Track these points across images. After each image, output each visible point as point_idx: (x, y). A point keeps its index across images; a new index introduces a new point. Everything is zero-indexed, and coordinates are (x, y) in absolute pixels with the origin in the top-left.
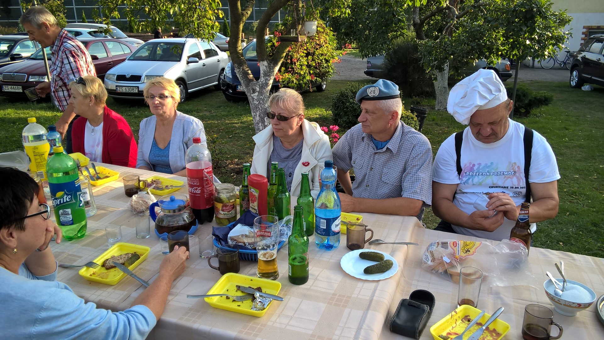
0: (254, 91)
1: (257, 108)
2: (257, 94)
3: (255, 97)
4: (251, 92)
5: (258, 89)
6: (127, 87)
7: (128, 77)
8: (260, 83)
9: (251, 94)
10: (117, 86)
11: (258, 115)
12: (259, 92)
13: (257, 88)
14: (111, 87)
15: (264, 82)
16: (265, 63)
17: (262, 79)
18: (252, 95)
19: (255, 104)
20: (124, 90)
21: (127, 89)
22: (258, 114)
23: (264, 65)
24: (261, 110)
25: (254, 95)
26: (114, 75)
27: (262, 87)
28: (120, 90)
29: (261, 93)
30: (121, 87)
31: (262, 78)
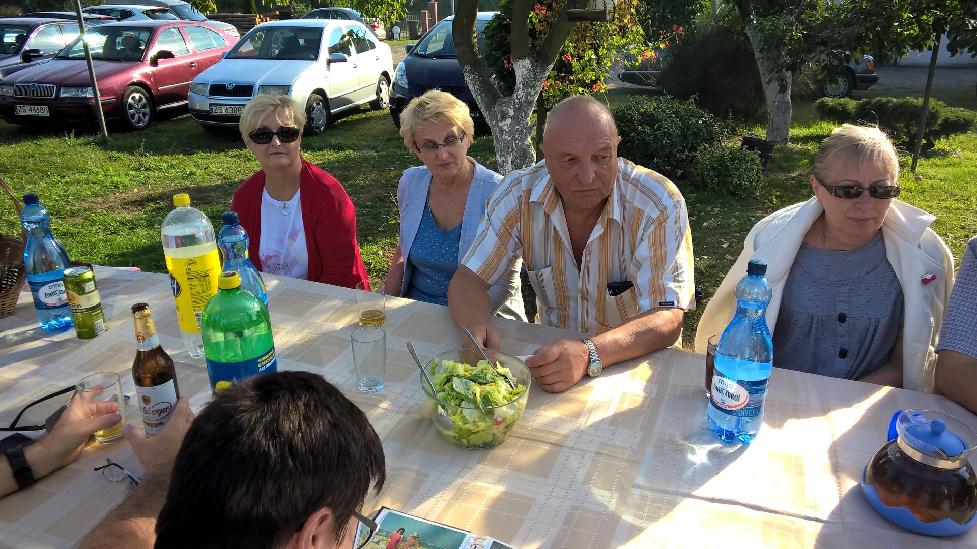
0: (504, 117)
1: (509, 148)
2: (509, 121)
3: (505, 128)
4: (499, 118)
5: (512, 113)
6: (229, 107)
7: (230, 88)
8: (516, 100)
9: (497, 122)
10: (211, 105)
11: (510, 161)
12: (513, 118)
13: (509, 110)
14: (200, 106)
15: (523, 99)
16: (527, 63)
17: (520, 94)
18: (500, 124)
19: (505, 140)
20: (224, 111)
21: (230, 110)
22: (510, 159)
23: (524, 67)
24: (517, 152)
25: (504, 123)
26: (205, 85)
27: (519, 108)
28: (216, 111)
29: (517, 120)
30: (218, 106)
31: (520, 92)
